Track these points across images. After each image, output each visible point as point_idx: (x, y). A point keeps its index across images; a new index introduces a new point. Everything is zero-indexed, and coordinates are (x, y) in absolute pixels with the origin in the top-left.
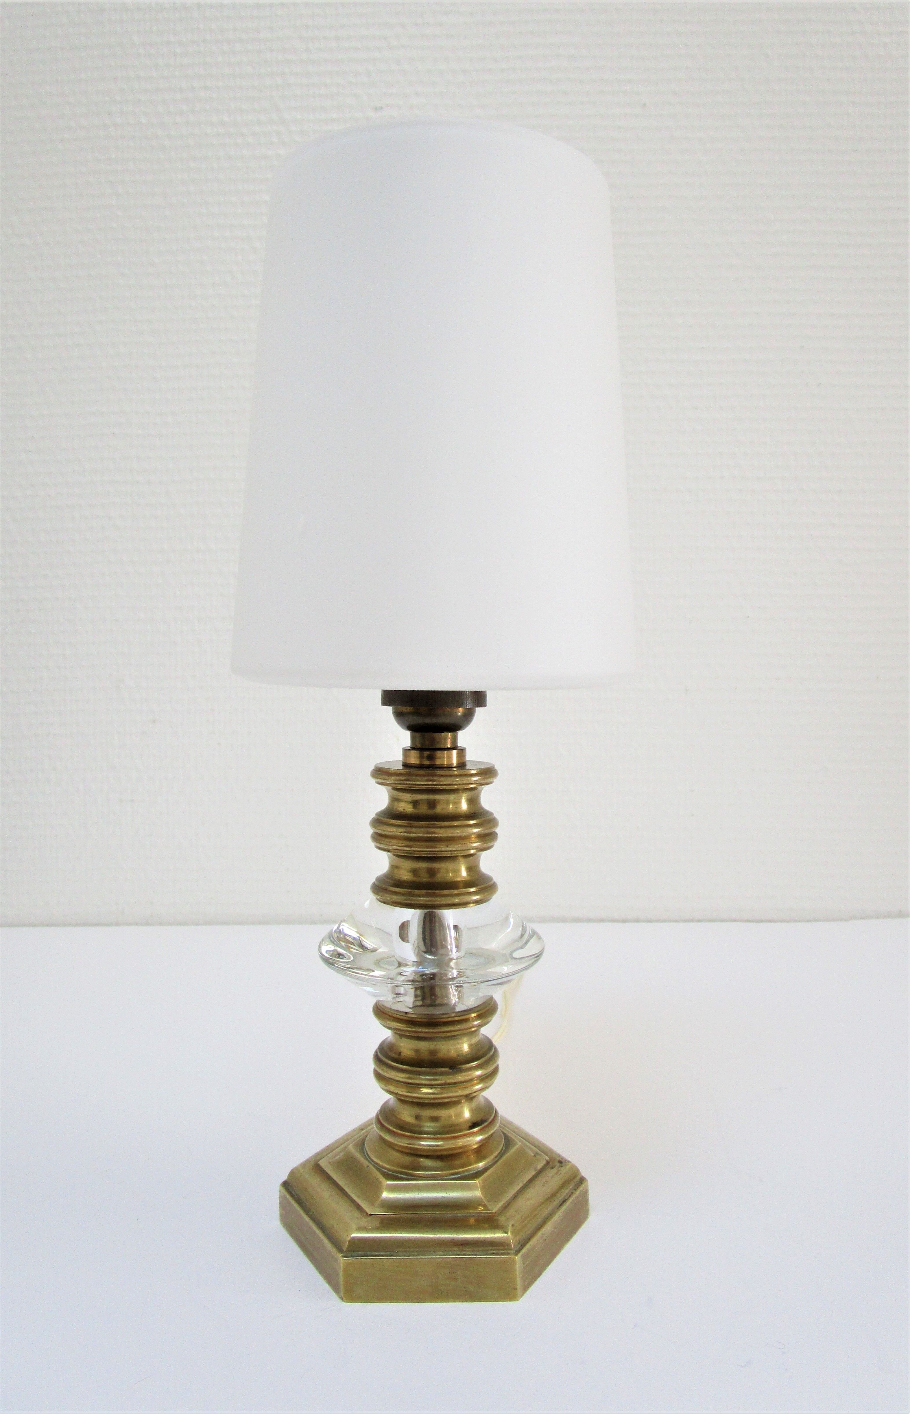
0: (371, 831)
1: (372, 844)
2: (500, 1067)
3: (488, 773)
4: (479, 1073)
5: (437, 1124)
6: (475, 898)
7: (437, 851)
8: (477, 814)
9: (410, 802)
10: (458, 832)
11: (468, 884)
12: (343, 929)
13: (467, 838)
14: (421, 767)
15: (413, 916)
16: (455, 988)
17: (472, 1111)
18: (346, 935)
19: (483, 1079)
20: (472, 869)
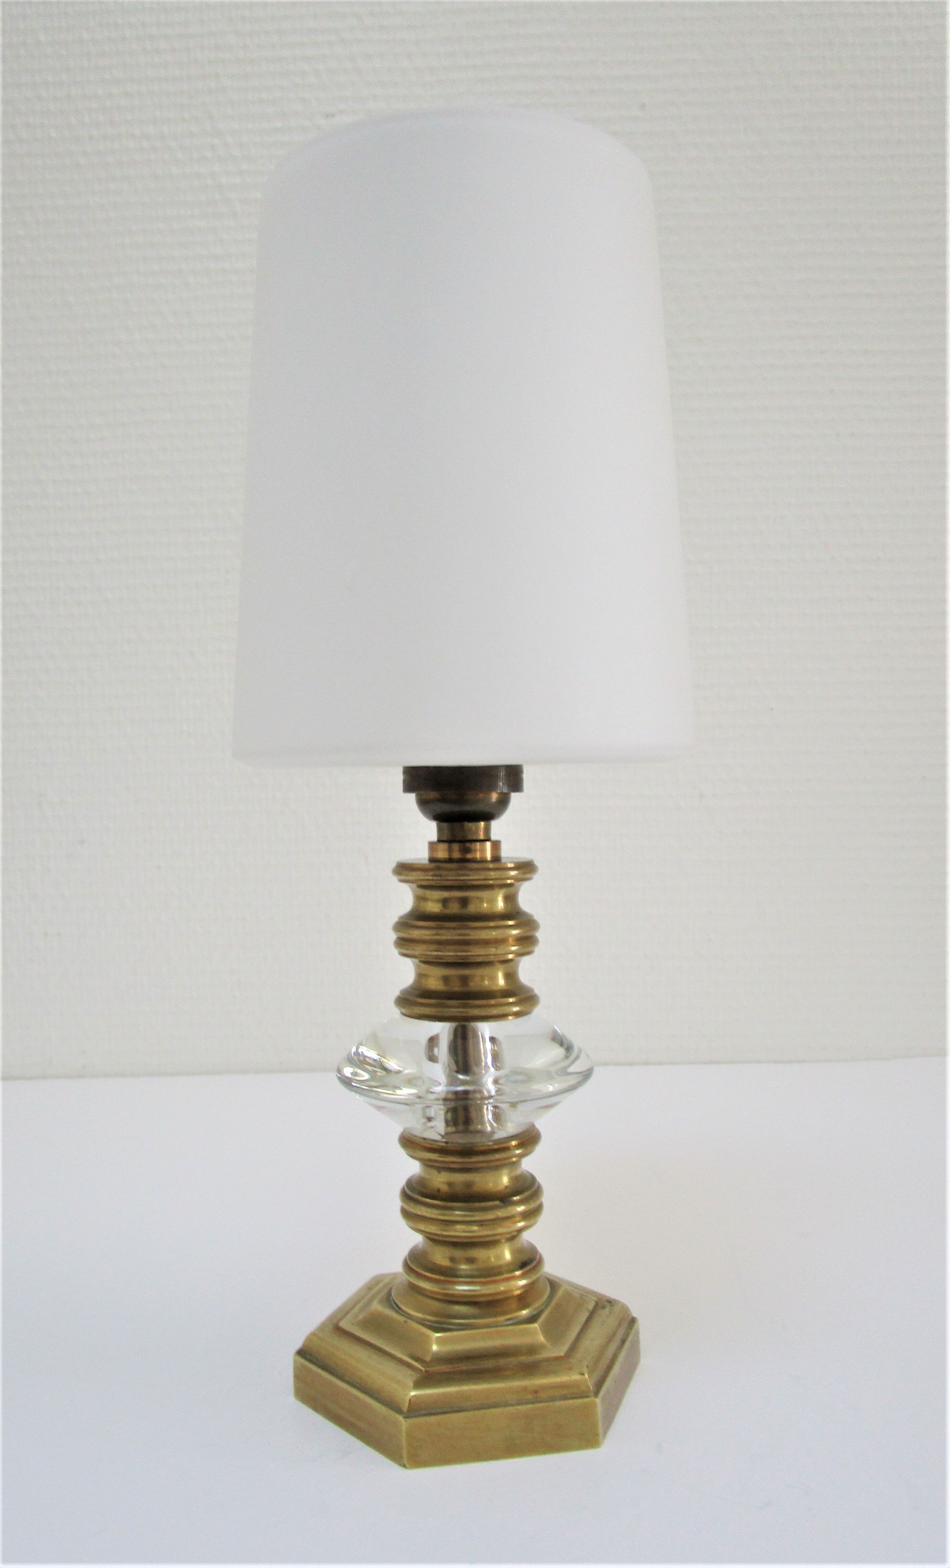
0: (393, 936)
1: (395, 952)
2: (544, 1203)
3: (526, 868)
4: (521, 1208)
5: (474, 1266)
6: (516, 1009)
7: (470, 956)
8: (513, 913)
9: (438, 901)
10: (494, 934)
11: (506, 994)
12: (362, 1052)
13: (503, 941)
14: (450, 860)
15: (443, 1030)
16: (492, 1109)
17: (513, 1252)
18: (365, 1056)
19: (526, 1216)
20: (511, 976)
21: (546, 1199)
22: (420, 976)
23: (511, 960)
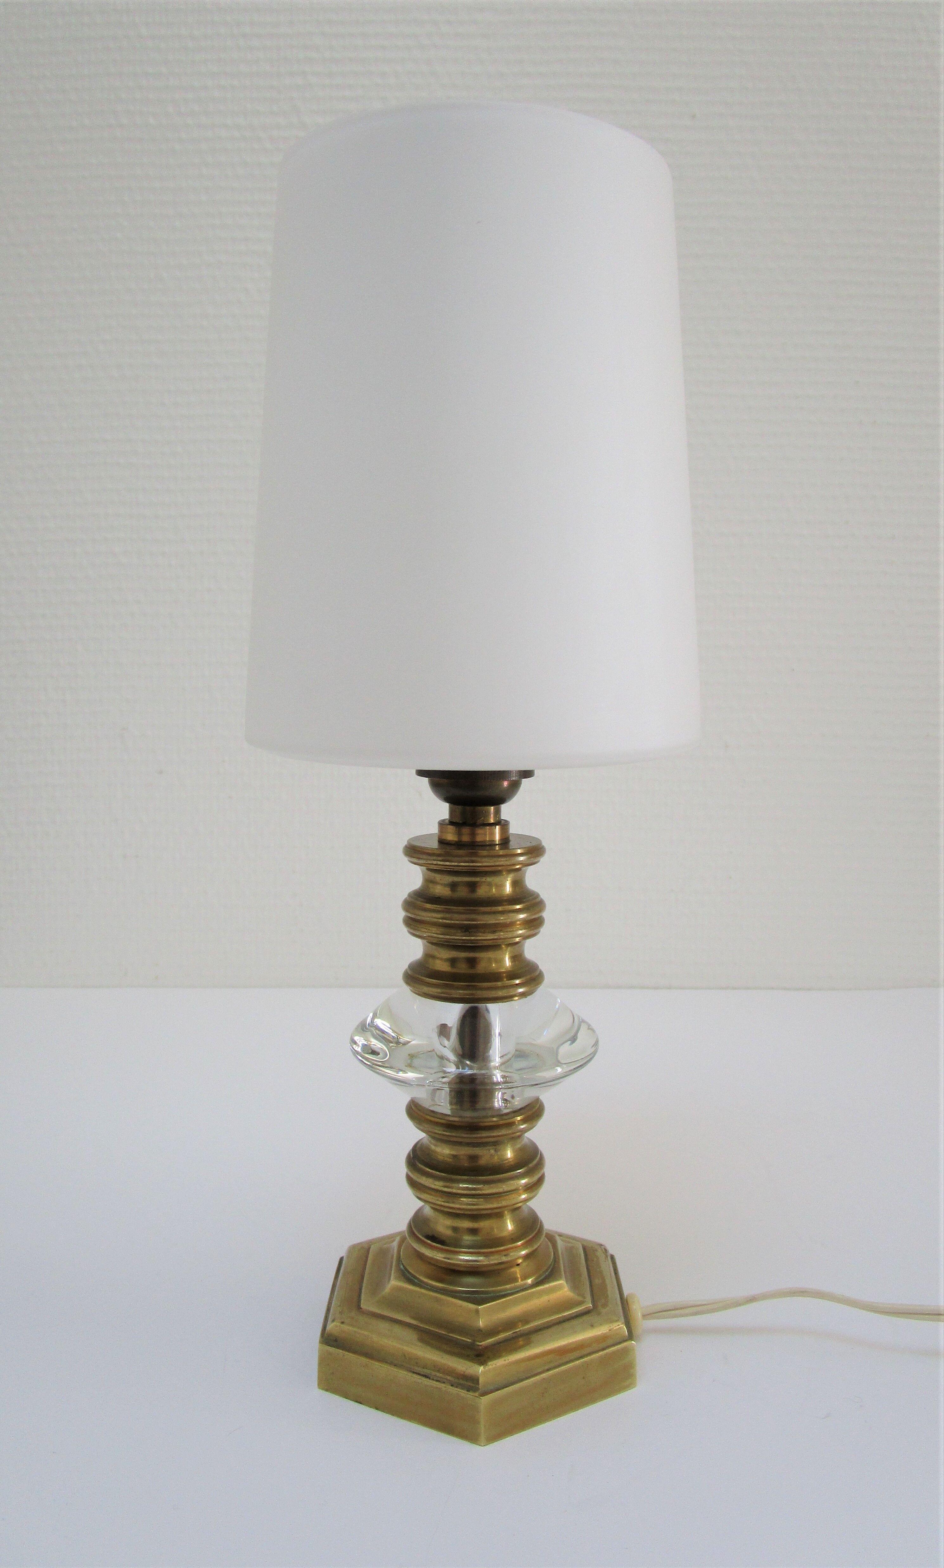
21: (548, 1169)
22: (428, 956)
23: (517, 943)
